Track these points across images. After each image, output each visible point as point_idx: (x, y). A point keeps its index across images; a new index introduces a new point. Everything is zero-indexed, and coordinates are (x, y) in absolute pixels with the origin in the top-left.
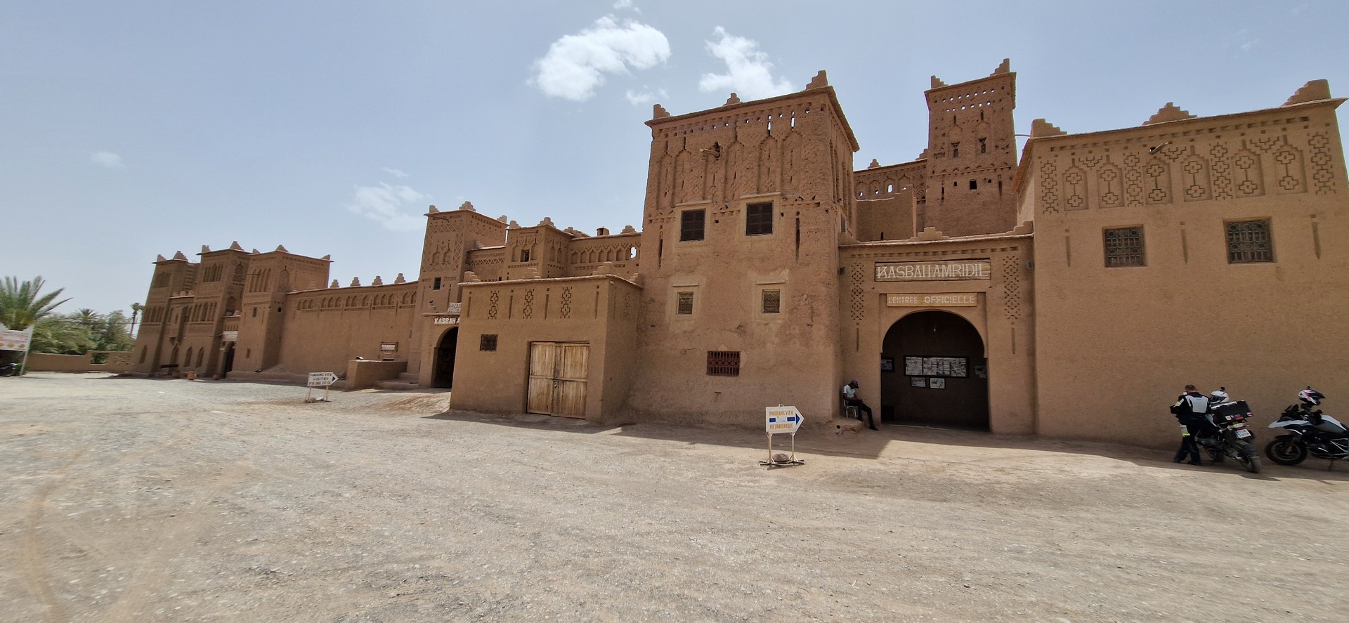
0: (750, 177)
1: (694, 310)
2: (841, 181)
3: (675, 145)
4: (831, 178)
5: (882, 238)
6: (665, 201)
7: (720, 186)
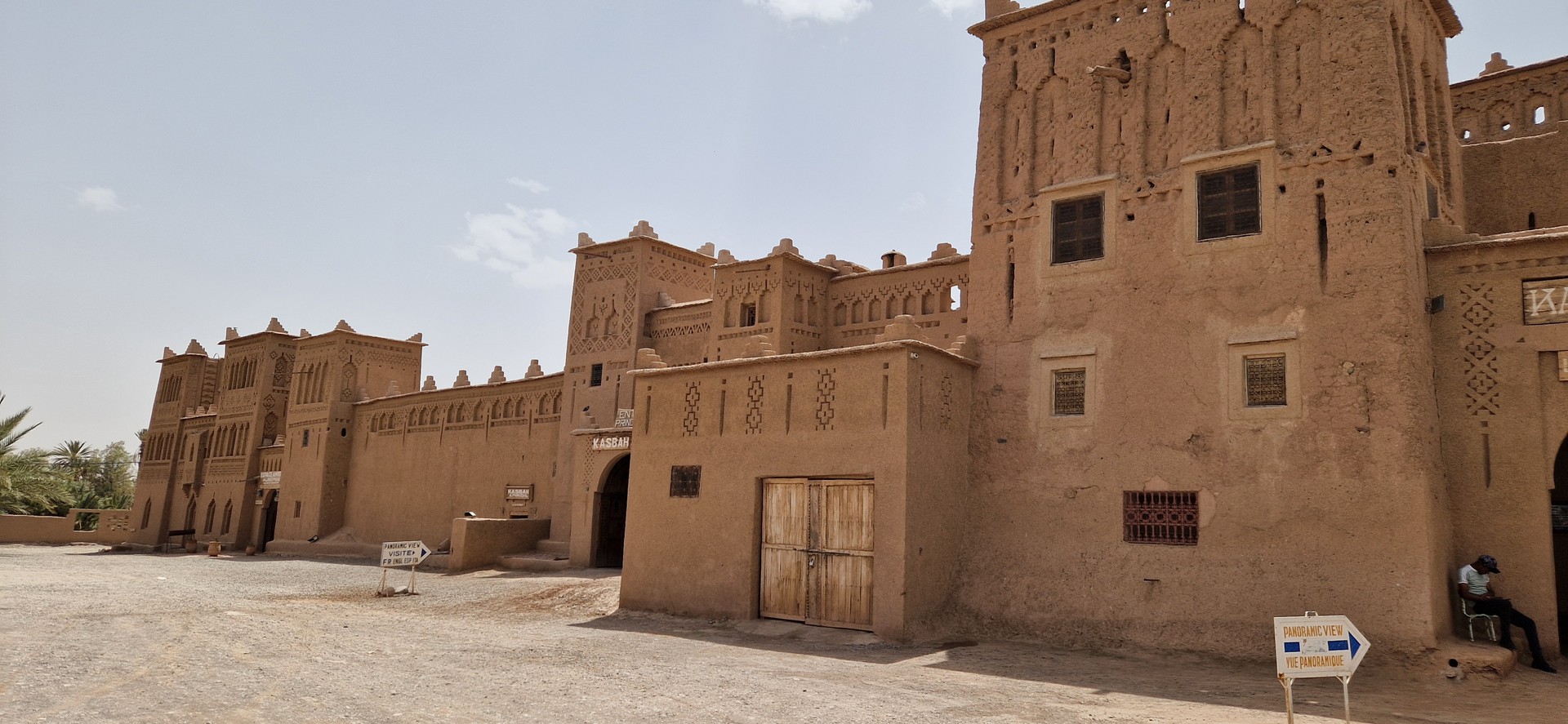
0: (1201, 116)
1: (1088, 405)
2: (1421, 104)
3: (1033, 66)
4: (1397, 97)
5: (1532, 224)
6: (1017, 185)
7: (1132, 139)
